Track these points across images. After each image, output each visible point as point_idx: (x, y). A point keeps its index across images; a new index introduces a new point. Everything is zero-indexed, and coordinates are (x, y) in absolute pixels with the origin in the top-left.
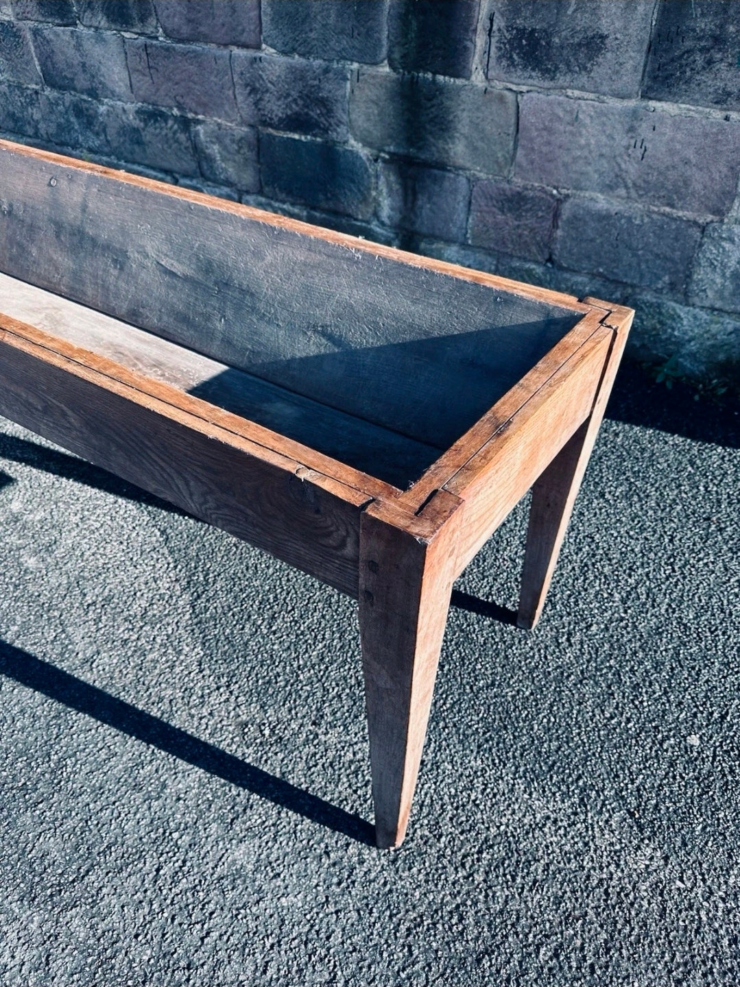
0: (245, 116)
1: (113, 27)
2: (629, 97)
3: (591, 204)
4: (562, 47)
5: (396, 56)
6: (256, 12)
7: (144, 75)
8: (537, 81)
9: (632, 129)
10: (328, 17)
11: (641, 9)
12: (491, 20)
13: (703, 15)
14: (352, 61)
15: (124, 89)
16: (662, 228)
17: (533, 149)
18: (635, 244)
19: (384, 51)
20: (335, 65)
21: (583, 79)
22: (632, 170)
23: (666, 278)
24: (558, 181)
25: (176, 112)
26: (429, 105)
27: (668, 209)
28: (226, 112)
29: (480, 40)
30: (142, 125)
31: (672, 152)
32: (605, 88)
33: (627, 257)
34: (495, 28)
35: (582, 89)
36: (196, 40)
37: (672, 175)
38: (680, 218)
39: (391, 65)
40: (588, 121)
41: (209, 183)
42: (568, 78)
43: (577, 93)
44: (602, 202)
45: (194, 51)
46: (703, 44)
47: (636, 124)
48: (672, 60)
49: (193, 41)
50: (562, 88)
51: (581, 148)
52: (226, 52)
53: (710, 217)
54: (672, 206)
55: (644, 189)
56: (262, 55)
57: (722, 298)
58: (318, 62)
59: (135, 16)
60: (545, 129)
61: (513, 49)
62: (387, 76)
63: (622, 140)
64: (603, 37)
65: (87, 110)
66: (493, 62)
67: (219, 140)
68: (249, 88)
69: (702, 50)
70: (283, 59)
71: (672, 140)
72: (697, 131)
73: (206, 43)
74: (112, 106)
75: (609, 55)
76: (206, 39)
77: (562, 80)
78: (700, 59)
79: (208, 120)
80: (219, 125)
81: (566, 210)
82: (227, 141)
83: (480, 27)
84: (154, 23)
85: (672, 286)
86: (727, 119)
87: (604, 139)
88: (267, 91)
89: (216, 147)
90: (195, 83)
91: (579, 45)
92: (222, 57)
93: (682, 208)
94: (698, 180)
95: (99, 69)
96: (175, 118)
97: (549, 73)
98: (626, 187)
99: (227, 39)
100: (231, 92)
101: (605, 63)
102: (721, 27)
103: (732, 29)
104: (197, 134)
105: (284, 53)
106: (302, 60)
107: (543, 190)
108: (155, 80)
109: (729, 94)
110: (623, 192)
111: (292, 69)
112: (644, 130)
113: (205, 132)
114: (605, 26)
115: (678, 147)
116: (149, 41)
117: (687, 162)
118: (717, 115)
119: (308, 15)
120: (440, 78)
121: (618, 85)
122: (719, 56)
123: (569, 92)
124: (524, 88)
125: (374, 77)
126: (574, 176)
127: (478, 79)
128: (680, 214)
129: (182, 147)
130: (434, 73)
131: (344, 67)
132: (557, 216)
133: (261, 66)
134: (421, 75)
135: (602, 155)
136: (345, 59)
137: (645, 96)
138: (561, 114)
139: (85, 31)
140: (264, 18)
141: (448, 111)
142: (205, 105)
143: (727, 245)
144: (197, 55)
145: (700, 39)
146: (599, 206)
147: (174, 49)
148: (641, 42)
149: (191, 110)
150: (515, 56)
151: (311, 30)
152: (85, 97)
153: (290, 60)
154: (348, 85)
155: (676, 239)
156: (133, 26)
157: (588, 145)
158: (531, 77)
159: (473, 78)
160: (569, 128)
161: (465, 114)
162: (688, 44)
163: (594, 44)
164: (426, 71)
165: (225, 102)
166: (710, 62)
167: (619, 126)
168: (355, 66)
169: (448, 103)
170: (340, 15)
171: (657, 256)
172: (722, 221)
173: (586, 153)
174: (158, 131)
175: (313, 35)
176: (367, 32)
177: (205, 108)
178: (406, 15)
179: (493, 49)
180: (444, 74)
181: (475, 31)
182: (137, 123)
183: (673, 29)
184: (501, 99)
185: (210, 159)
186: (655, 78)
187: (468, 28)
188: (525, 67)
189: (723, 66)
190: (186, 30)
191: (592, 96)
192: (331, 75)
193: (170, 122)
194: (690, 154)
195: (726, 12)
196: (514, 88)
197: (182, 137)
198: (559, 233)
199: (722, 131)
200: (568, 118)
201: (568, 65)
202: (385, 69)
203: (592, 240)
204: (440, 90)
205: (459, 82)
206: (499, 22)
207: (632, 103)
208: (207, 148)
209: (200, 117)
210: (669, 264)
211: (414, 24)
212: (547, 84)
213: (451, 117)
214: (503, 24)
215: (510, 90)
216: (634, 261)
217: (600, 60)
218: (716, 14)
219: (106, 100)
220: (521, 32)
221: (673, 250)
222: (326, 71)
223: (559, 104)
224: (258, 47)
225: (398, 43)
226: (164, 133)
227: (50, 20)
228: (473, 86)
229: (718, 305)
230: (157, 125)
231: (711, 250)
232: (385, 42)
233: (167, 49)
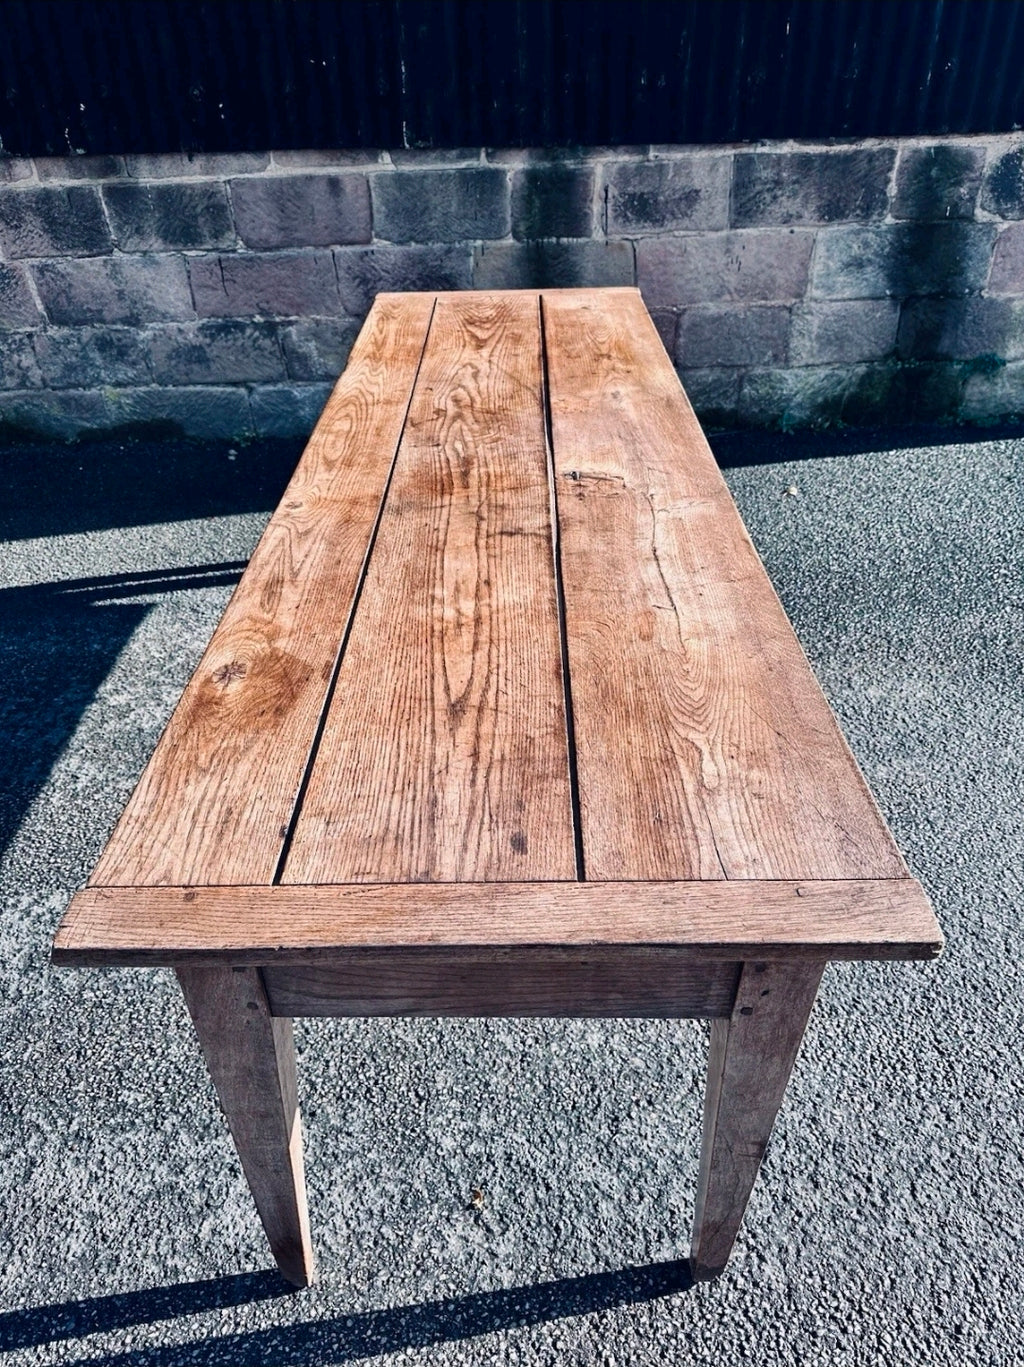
0: (349, 306)
1: (171, 247)
2: (721, 229)
3: (705, 312)
4: (667, 202)
5: (522, 228)
6: (367, 212)
7: (214, 289)
8: (649, 229)
9: (728, 251)
10: (450, 206)
11: (721, 169)
12: (606, 191)
13: (765, 168)
14: (475, 239)
15: (183, 308)
16: (761, 316)
17: (652, 281)
18: (743, 333)
19: (509, 226)
20: (457, 245)
21: (686, 222)
22: (732, 280)
23: (770, 353)
24: (676, 300)
25: (258, 319)
26: (556, 262)
27: (763, 302)
28: (327, 308)
29: (596, 207)
30: (208, 340)
31: (759, 262)
32: (704, 226)
33: (738, 345)
34: (610, 196)
35: (687, 229)
36: (290, 245)
37: (762, 277)
38: (772, 307)
39: (516, 236)
40: (694, 251)
41: (300, 383)
42: (674, 223)
43: (682, 233)
44: (713, 308)
45: (289, 256)
46: (768, 186)
47: (730, 247)
48: (749, 200)
49: (284, 247)
50: (671, 231)
51: (691, 272)
52: (328, 252)
53: (794, 301)
54: (765, 298)
55: (742, 292)
56: (374, 248)
57: (813, 356)
58: (438, 246)
59: (206, 233)
60: (661, 263)
61: (627, 209)
62: (512, 246)
63: (722, 260)
64: (697, 192)
65: (119, 340)
66: (610, 221)
67: (316, 336)
68: (357, 281)
69: (768, 190)
70: (398, 248)
71: (758, 252)
72: (775, 243)
73: (301, 247)
74: (163, 330)
75: (703, 203)
76: (301, 243)
77: (669, 225)
78: (768, 197)
79: (304, 319)
80: (318, 323)
81: (686, 321)
82: (329, 335)
83: (595, 197)
84: (233, 237)
85: (776, 357)
86: (792, 232)
87: (708, 262)
88: (380, 279)
89: (312, 345)
90: (286, 286)
91: (680, 199)
92: (325, 257)
93: (773, 299)
94: (781, 277)
95: (145, 293)
96: (256, 326)
97: (659, 222)
98: (730, 293)
99: (328, 240)
100: (335, 288)
101: (701, 209)
102: (778, 174)
103: (785, 175)
104: (287, 336)
105: (401, 243)
106: (419, 246)
107: (664, 310)
108: (231, 292)
109: (791, 216)
110: (728, 297)
111: (408, 256)
112: (737, 249)
113: (299, 331)
114: (697, 184)
115: (763, 257)
116: (223, 256)
117: (771, 266)
118: (785, 230)
119: (427, 208)
120: (564, 240)
121: (712, 223)
122: (780, 193)
123: (676, 233)
124: (639, 236)
125: (499, 249)
126: (688, 294)
127: (598, 235)
128: (773, 303)
129: (266, 353)
130: (558, 237)
131: (467, 245)
132: (678, 326)
133: (373, 257)
134: (545, 240)
135: (708, 274)
136: (468, 238)
137: (733, 226)
138: (672, 250)
139: (126, 257)
140: (376, 216)
141: (574, 264)
142: (299, 306)
143: (808, 317)
144: (289, 259)
145: (766, 184)
146: (710, 312)
147: (260, 258)
148: (725, 191)
149: (279, 314)
150: (629, 214)
151: (431, 220)
152: (119, 327)
153: (407, 248)
154: (472, 259)
155: (773, 322)
156: (201, 243)
157: (697, 268)
158: (644, 227)
159: (594, 235)
160: (680, 259)
161: (590, 265)
162: (758, 188)
163: (691, 197)
164: (550, 237)
165: (327, 297)
166: (775, 198)
167: (717, 251)
168: (479, 243)
169: (574, 258)
170: (462, 203)
171: (761, 338)
172: (802, 302)
173: (695, 275)
174: (230, 343)
175: (432, 223)
176: (491, 214)
177: (299, 309)
178: (530, 195)
179: (610, 212)
180: (568, 237)
181: (591, 201)
182: (201, 340)
183: (746, 179)
184: (621, 247)
185: (303, 359)
186: (739, 214)
187: (586, 198)
188: (638, 221)
189: (784, 198)
190: (275, 239)
191: (694, 233)
192: (453, 254)
193: (248, 331)
194: (772, 260)
195: (779, 164)
196: (631, 237)
197: (267, 343)
198: (682, 340)
199: (791, 241)
200: (677, 252)
201: (673, 214)
202: (509, 241)
203: (710, 339)
204: (566, 249)
205: (582, 240)
206: (613, 191)
207: (724, 233)
208: (300, 347)
209: (293, 318)
210: (771, 342)
211: (537, 203)
212: (657, 230)
213: (577, 269)
214: (616, 193)
215: (627, 239)
216: (744, 346)
217: (697, 207)
218: (773, 167)
219: (151, 325)
220: (632, 196)
221: (772, 330)
222: (449, 251)
223: (670, 243)
224: (368, 242)
225: (524, 219)
226: (239, 343)
227: (69, 253)
228: (595, 242)
229: (811, 361)
230: (230, 337)
231: (798, 324)
232: (509, 219)
233: (251, 259)
